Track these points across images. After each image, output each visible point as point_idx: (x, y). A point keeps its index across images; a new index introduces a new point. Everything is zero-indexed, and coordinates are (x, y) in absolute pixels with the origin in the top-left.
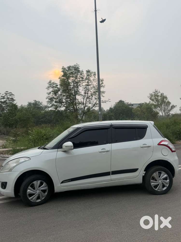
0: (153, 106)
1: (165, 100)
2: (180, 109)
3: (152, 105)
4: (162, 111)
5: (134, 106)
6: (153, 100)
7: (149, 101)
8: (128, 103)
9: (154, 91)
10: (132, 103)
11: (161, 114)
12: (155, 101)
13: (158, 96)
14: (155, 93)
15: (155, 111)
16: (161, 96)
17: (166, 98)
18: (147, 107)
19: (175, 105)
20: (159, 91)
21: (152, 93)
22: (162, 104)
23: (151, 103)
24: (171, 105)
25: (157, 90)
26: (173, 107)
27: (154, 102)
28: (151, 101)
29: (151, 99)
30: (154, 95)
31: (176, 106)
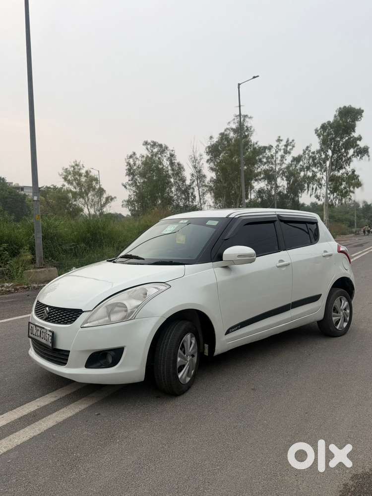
0: (70, 195)
1: (94, 183)
2: (122, 204)
3: (69, 193)
4: (87, 205)
5: (25, 190)
6: (70, 182)
7: (62, 184)
8: (12, 183)
9: (73, 164)
10: (21, 185)
11: (86, 211)
12: (74, 185)
13: (80, 175)
14: (74, 169)
15: (75, 205)
16: (85, 176)
17: (96, 180)
18: (60, 195)
19: (113, 197)
20: (82, 165)
21: (69, 167)
22: (89, 191)
23: (65, 188)
24: (105, 196)
25: (77, 163)
26: (110, 199)
27: (73, 187)
28: (66, 184)
29: (65, 179)
30: (73, 171)
31: (115, 197)
